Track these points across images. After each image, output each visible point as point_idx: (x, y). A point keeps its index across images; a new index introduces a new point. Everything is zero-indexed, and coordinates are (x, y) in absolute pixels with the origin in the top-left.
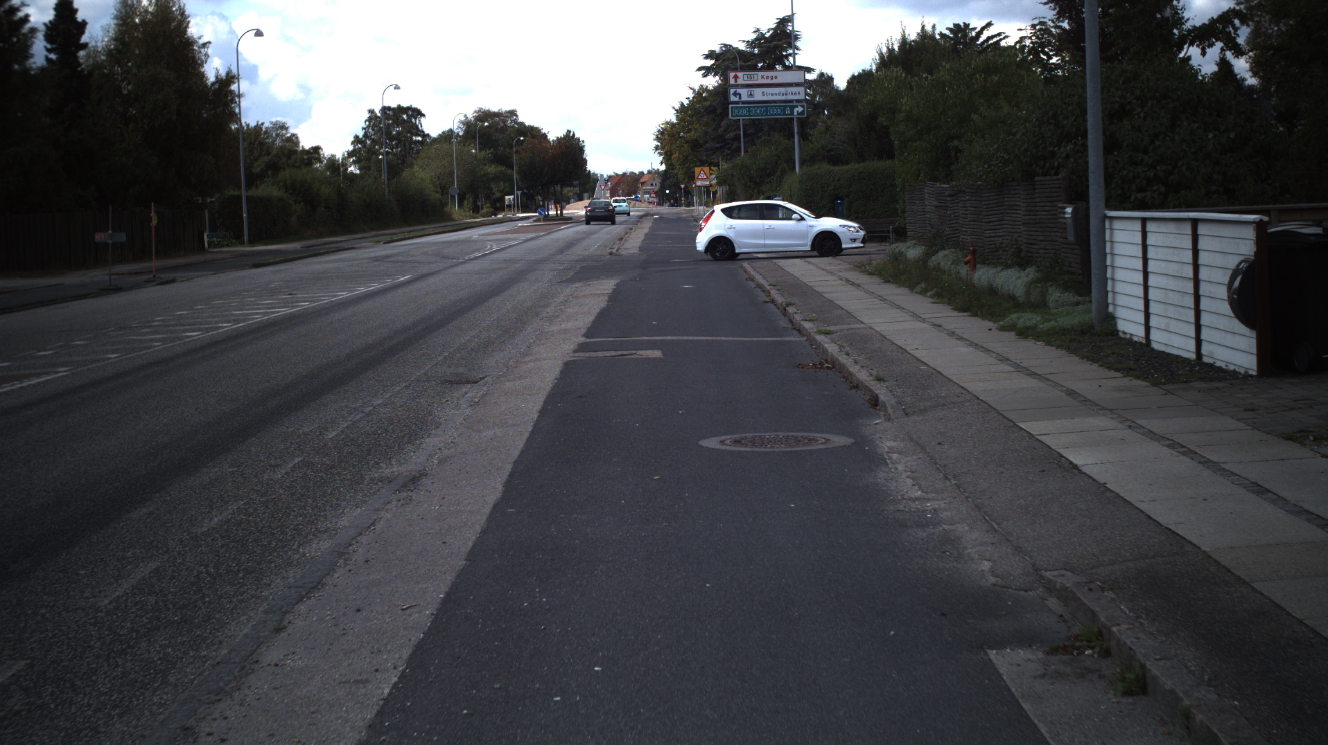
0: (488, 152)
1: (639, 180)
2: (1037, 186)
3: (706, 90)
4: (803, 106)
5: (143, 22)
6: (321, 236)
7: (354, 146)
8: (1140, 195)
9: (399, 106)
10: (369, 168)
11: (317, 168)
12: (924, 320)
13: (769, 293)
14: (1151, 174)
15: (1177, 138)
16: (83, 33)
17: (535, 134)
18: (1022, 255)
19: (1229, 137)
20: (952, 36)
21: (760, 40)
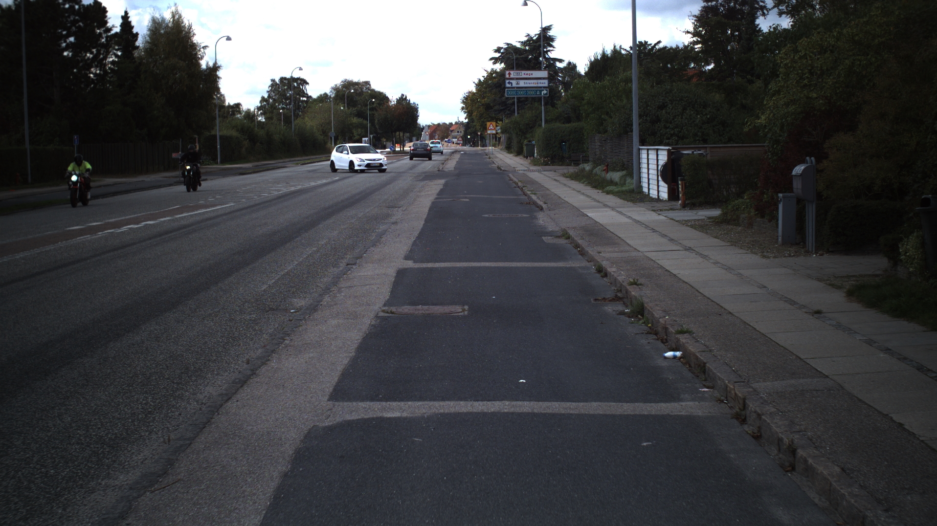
0: (352, 109)
1: (449, 128)
3: (496, 72)
4: (547, 90)
5: (166, 32)
7: (262, 104)
9: (292, 77)
10: (271, 118)
13: (518, 184)
16: (137, 40)
18: (623, 166)
21: (530, 41)
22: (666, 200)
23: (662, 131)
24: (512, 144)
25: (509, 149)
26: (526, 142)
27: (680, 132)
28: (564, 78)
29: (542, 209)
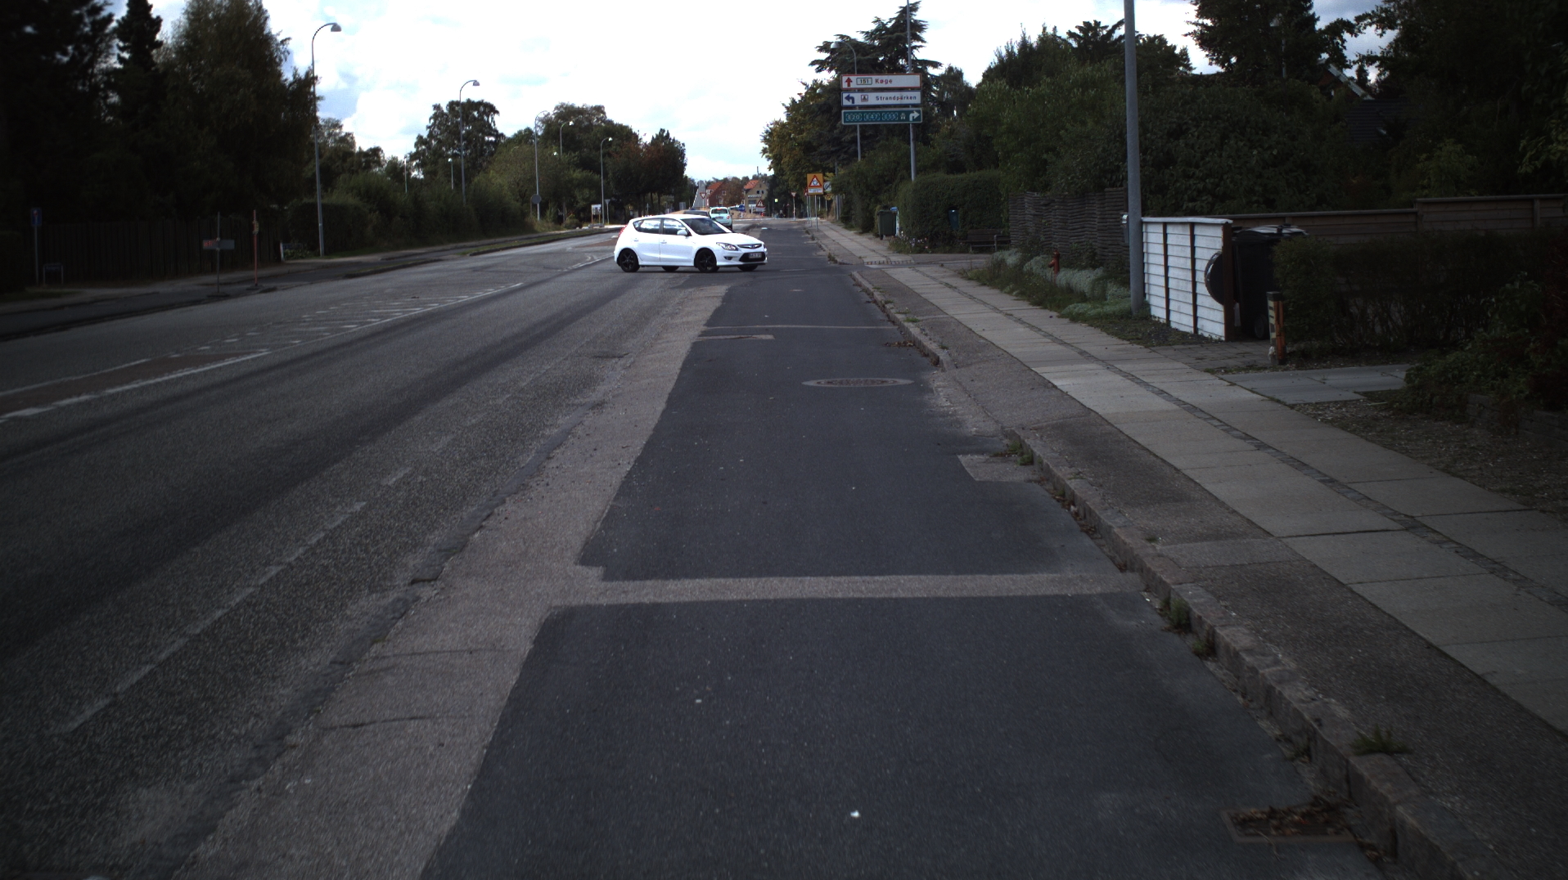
0: (573, 155)
1: (742, 187)
2: (1106, 197)
3: (821, 85)
4: (918, 112)
5: (216, 18)
6: (397, 248)
7: (418, 148)
8: (1190, 205)
9: (469, 101)
10: (434, 173)
11: (376, 173)
12: (1001, 312)
13: (873, 294)
14: (1201, 186)
15: (1224, 154)
16: (158, 30)
17: (625, 135)
18: (1096, 258)
19: (1272, 154)
20: (1081, 35)
21: (881, 31)
22: (1220, 341)
23: (1178, 184)
24: (853, 212)
25: (846, 220)
26: (878, 209)
27: (1218, 185)
28: (941, 94)
29: (937, 362)
